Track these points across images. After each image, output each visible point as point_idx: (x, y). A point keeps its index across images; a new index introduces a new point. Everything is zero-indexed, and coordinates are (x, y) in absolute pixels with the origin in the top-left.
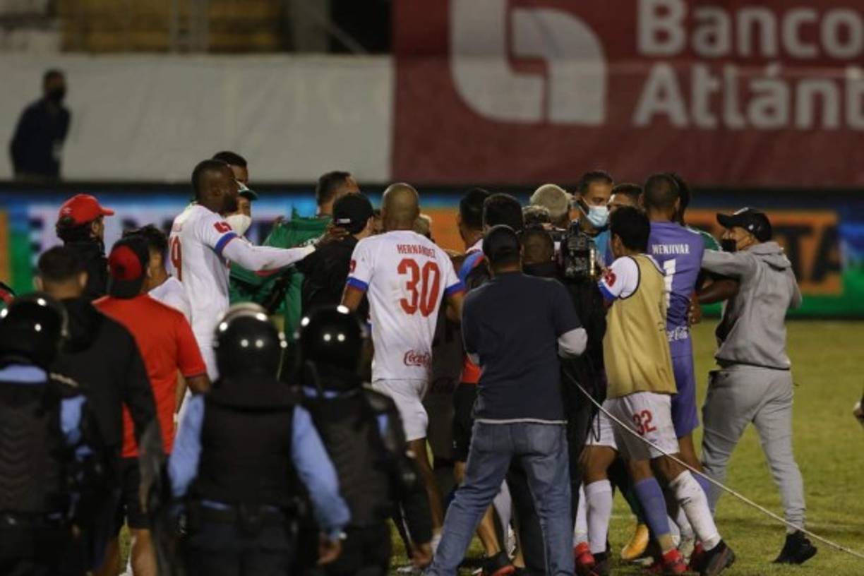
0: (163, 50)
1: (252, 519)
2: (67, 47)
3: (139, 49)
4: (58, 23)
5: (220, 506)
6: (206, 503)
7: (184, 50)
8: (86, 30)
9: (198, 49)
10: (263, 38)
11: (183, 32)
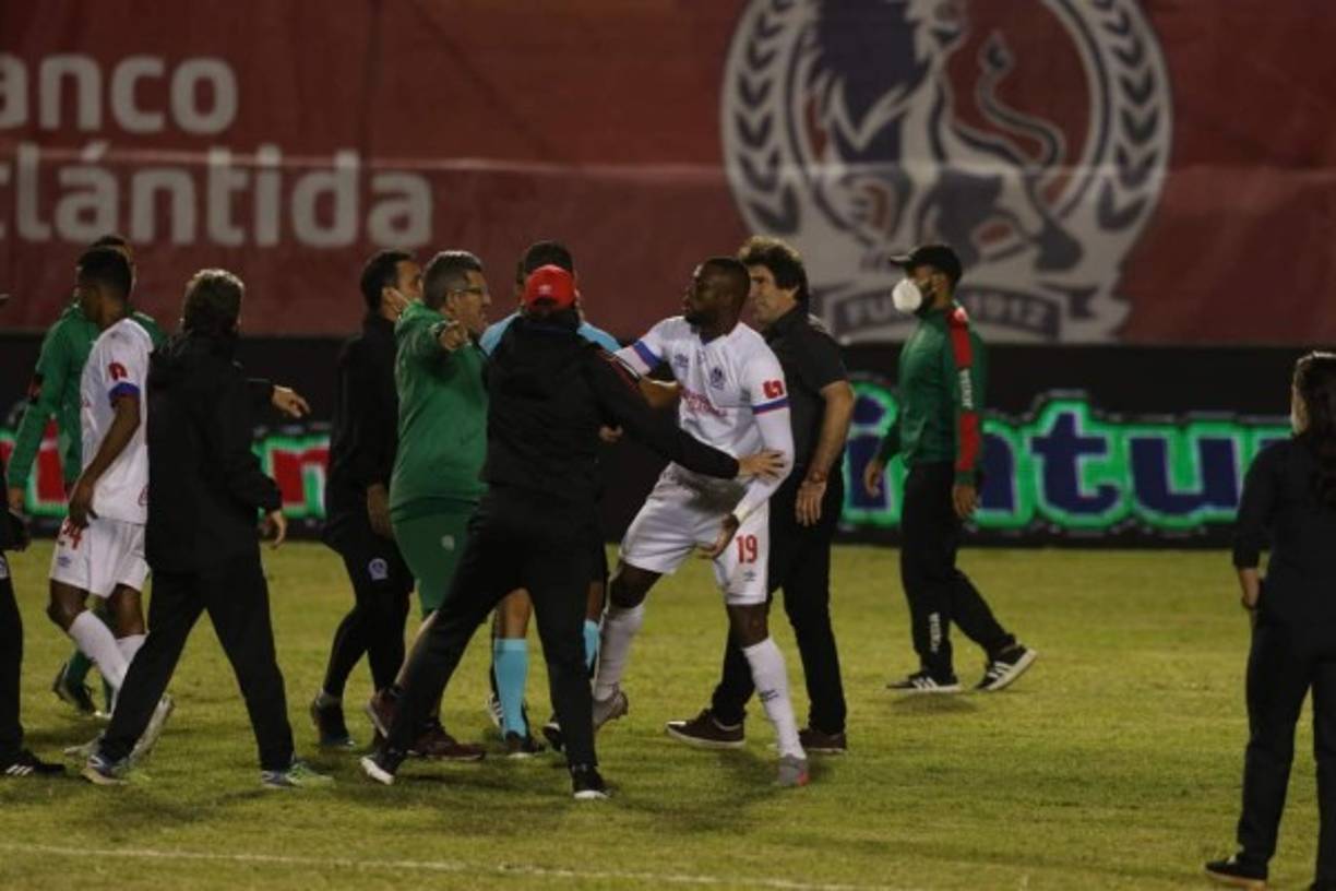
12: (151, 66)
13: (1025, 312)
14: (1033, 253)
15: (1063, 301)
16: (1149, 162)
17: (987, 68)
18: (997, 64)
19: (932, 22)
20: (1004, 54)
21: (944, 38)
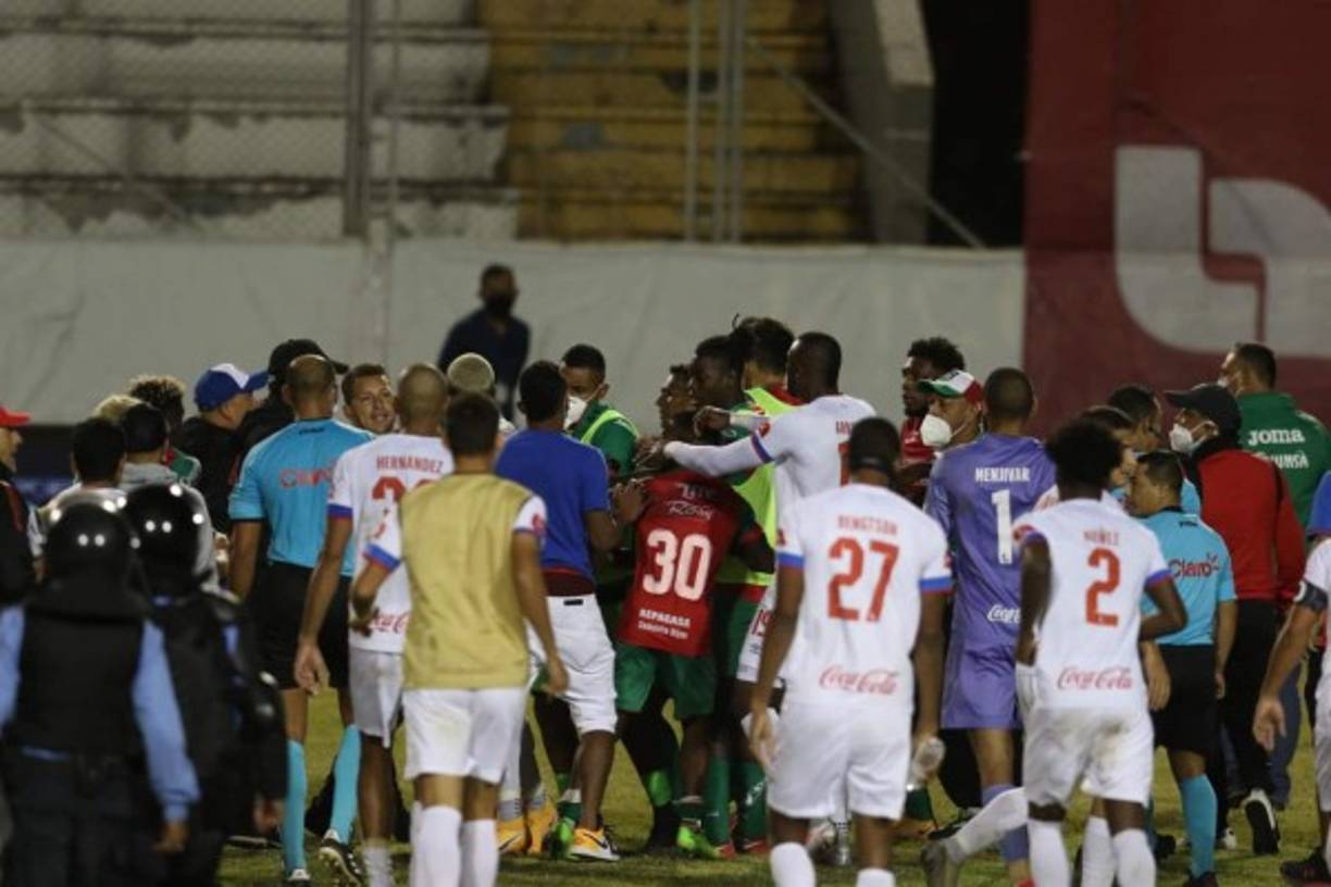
0: (674, 237)
1: (93, 774)
2: (526, 232)
3: (638, 234)
4: (511, 193)
5: (46, 755)
6: (28, 751)
7: (704, 238)
8: (555, 204)
9: (727, 237)
10: (829, 220)
11: (704, 209)
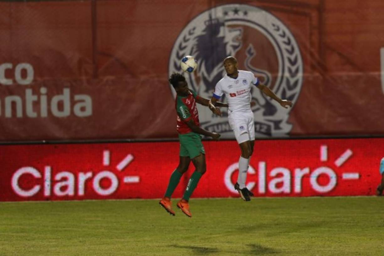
12: (9, 66)
13: (261, 128)
14: (262, 110)
15: (272, 125)
16: (297, 71)
17: (248, 56)
18: (252, 54)
19: (231, 43)
20: (253, 51)
21: (235, 47)
